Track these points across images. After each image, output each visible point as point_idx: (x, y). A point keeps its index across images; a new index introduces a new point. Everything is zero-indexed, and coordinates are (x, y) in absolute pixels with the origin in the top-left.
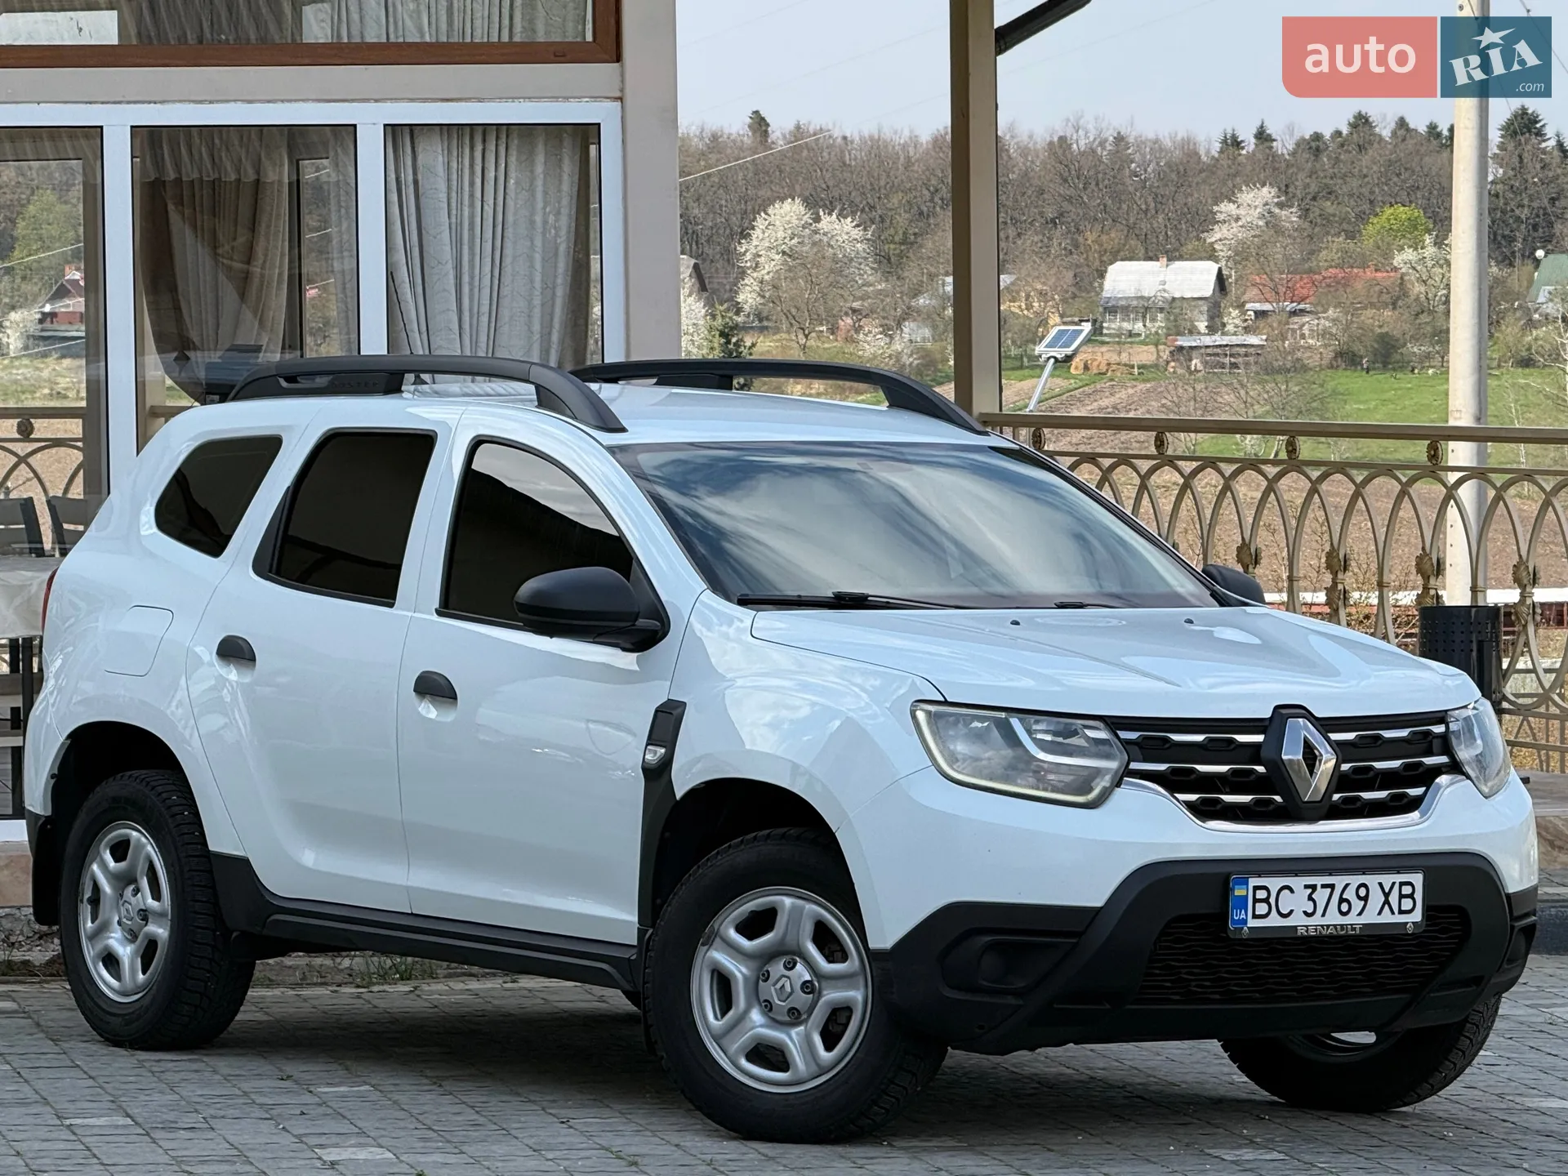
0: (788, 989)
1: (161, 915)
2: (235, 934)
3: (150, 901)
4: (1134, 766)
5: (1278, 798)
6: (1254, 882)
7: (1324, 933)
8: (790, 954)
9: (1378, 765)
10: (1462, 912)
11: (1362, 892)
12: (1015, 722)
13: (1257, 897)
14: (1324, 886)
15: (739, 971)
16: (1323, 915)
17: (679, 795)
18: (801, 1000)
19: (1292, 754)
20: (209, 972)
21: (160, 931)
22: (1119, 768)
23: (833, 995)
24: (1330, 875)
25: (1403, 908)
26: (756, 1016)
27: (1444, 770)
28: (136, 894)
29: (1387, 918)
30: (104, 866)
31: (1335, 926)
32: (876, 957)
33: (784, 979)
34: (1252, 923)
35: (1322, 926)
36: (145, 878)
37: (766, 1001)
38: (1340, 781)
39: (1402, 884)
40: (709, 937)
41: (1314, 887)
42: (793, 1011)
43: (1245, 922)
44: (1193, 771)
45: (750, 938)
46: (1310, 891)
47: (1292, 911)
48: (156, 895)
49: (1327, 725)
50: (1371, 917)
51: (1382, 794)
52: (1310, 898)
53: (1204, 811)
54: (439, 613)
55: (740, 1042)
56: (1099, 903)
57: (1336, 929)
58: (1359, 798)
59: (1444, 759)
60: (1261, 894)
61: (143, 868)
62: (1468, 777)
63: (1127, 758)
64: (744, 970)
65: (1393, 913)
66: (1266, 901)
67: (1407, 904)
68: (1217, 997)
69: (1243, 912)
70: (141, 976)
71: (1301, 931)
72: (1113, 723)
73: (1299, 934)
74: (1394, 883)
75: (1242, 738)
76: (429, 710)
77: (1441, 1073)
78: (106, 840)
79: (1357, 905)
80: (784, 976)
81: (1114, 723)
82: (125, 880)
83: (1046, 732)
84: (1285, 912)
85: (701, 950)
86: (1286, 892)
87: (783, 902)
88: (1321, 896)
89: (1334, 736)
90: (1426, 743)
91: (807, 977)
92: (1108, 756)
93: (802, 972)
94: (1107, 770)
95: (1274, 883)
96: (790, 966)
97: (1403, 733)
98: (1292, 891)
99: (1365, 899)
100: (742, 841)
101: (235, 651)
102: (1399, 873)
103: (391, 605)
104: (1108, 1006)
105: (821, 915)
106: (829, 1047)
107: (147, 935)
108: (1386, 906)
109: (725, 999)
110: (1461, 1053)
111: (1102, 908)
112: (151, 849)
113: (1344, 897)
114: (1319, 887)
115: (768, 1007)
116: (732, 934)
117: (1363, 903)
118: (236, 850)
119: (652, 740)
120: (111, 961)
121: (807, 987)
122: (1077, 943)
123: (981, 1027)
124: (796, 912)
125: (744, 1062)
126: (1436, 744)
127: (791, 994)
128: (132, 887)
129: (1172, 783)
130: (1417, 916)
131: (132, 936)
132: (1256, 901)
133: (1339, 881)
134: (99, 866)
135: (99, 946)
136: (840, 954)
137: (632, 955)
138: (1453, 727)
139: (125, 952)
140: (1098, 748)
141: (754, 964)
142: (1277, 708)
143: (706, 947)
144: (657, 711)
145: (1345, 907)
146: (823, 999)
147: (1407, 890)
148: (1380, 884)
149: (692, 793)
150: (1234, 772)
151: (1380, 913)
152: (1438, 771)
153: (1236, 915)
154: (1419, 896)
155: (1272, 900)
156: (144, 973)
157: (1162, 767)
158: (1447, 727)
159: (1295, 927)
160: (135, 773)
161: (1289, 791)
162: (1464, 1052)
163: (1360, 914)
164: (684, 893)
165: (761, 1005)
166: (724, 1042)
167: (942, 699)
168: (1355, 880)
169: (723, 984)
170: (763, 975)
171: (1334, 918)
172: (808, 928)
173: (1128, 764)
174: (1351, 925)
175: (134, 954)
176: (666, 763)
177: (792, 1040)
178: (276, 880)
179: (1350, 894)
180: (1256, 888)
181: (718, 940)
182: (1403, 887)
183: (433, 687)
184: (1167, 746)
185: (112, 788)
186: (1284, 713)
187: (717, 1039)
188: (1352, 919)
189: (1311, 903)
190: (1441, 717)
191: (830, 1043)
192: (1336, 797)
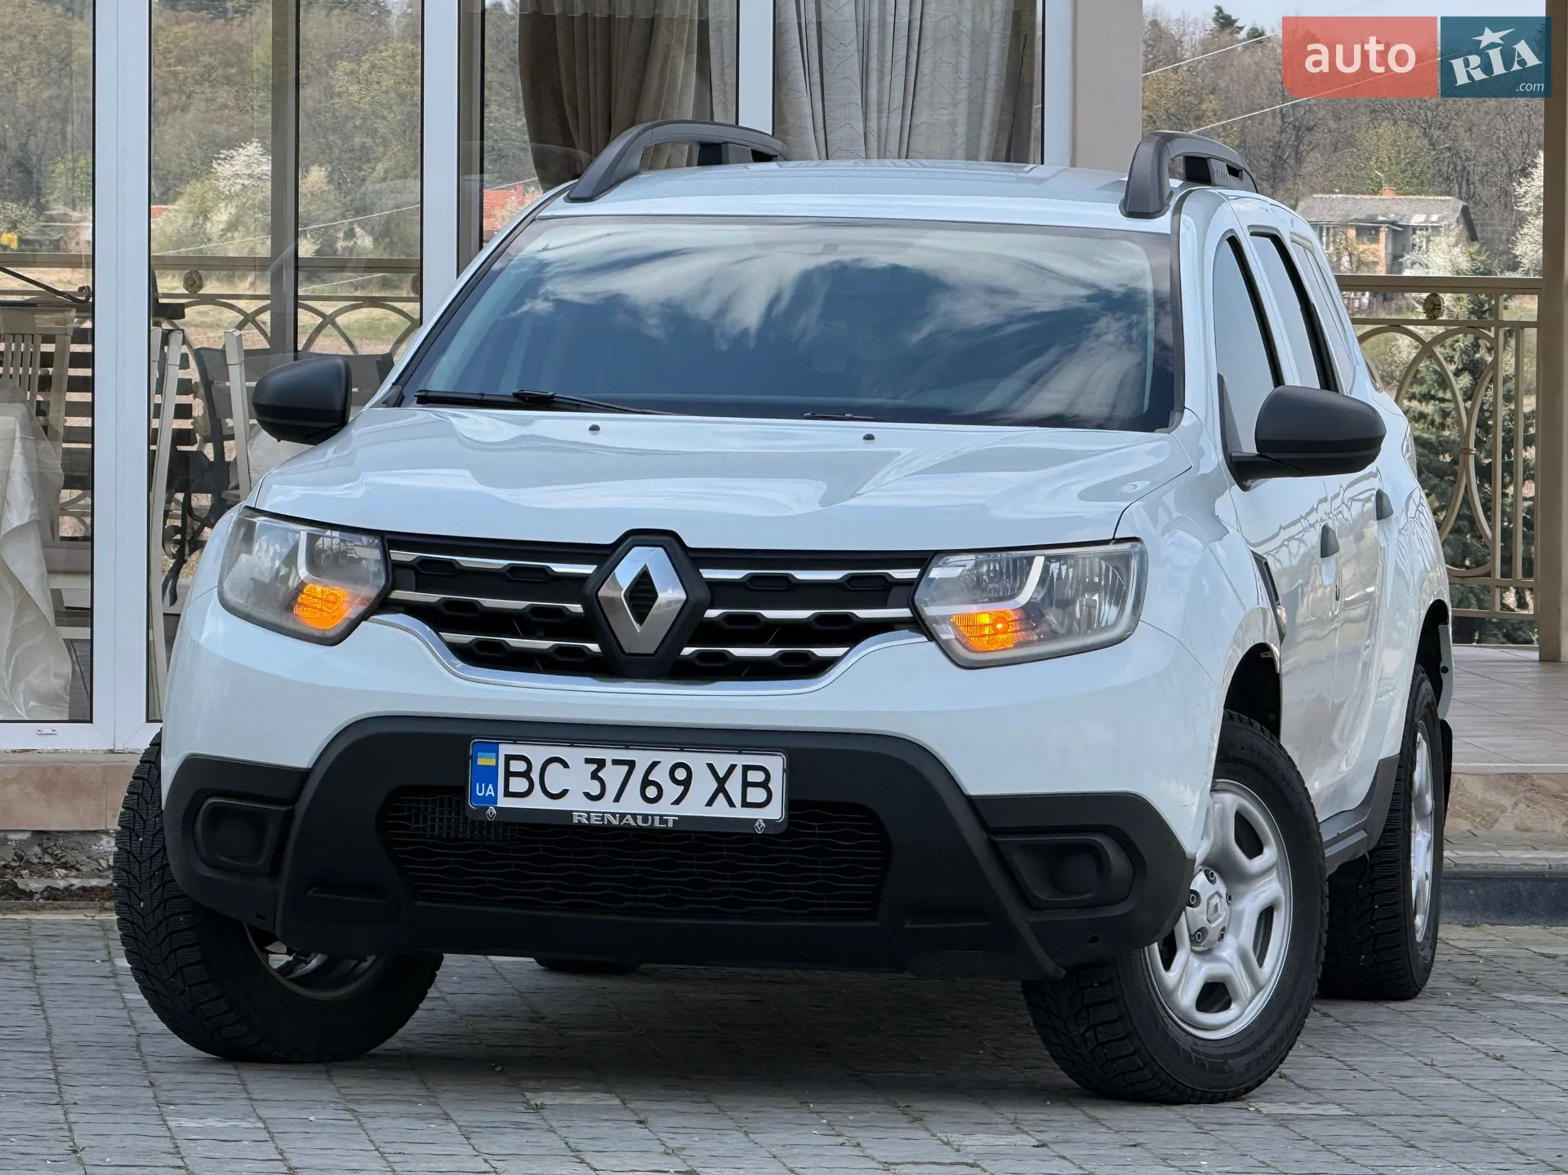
4: (398, 594)
6: (506, 749)
7: (615, 822)
13: (512, 769)
14: (616, 762)
16: (617, 799)
24: (627, 748)
29: (720, 810)
31: (634, 816)
34: (504, 802)
35: (614, 814)
39: (746, 768)
41: (601, 763)
43: (494, 800)
46: (594, 767)
47: (564, 792)
50: (695, 806)
52: (595, 776)
60: (517, 766)
65: (731, 804)
66: (526, 774)
69: (490, 786)
73: (575, 821)
74: (732, 767)
79: (672, 791)
86: (556, 766)
88: (613, 776)
95: (537, 754)
98: (566, 765)
99: (686, 783)
102: (740, 753)
113: (650, 778)
114: (609, 763)
130: (775, 811)
132: (509, 774)
145: (651, 792)
147: (755, 776)
148: (711, 767)
151: (710, 803)
153: (482, 791)
154: (777, 785)
155: (535, 775)
159: (569, 814)
163: (677, 802)
168: (668, 758)
171: (633, 804)
174: (661, 816)
179: (660, 775)
180: (509, 758)
189: (597, 784)
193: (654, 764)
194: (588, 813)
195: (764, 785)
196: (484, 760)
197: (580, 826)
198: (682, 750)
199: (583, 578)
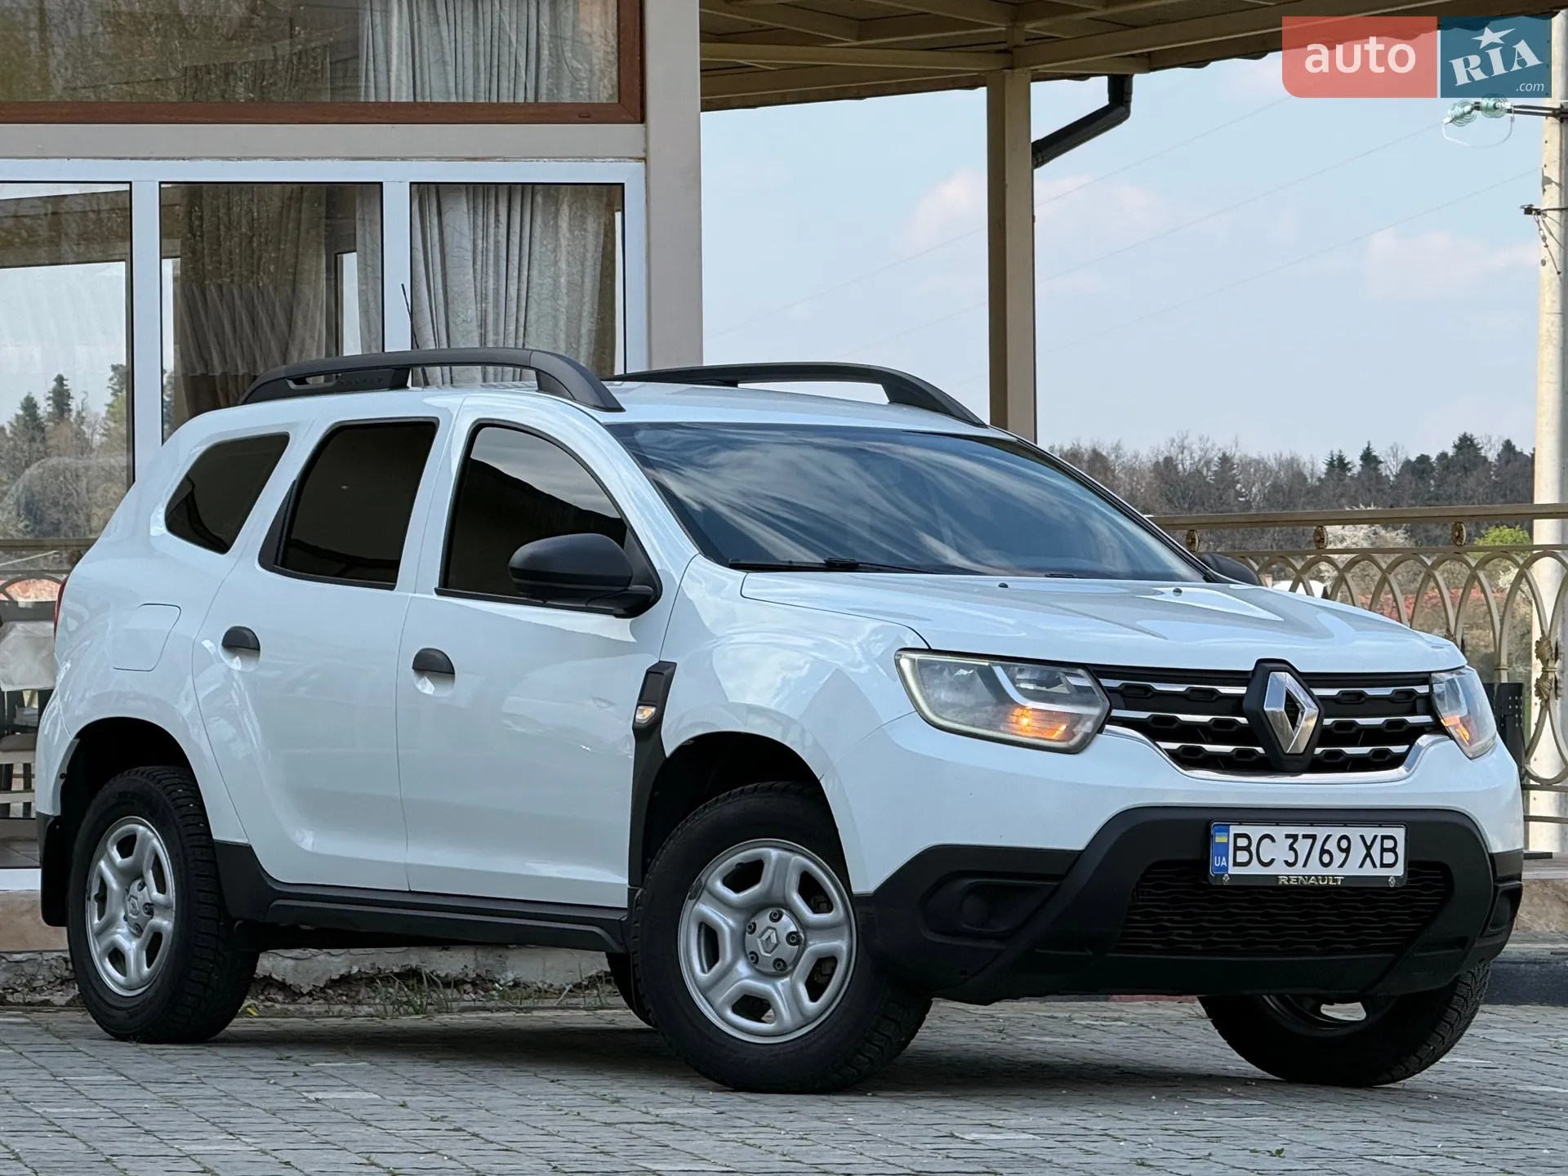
0: (774, 940)
1: (167, 907)
2: (237, 924)
3: (155, 893)
4: (1115, 713)
5: (1260, 750)
6: (1234, 829)
7: (1305, 883)
8: (776, 906)
9: (1361, 721)
10: (1443, 868)
11: (1344, 844)
12: (999, 671)
14: (1305, 836)
15: (725, 923)
16: (1305, 865)
17: (668, 754)
18: (787, 951)
19: (1274, 706)
20: (211, 961)
21: (164, 923)
22: (1101, 714)
23: (817, 945)
24: (1312, 825)
25: (1384, 862)
26: (742, 968)
27: (1427, 729)
28: (142, 889)
29: (1368, 871)
30: (111, 861)
31: (1316, 876)
32: (858, 902)
33: (770, 931)
35: (1304, 876)
36: (151, 872)
37: (752, 953)
38: (1322, 735)
39: (1384, 838)
40: (696, 891)
41: (1295, 837)
42: (779, 962)
43: (1226, 869)
44: (1176, 719)
45: (737, 890)
46: (1291, 840)
47: (1273, 860)
48: (162, 888)
49: (1309, 680)
50: (1353, 869)
51: (1365, 750)
53: (1187, 759)
54: (439, 592)
55: (726, 993)
56: (1080, 846)
57: (1318, 880)
58: (1341, 753)
59: (1427, 719)
60: (1242, 842)
61: (148, 862)
62: (1452, 737)
63: (1108, 704)
64: (731, 922)
65: (1374, 866)
66: (1247, 849)
67: (1389, 858)
68: (1199, 947)
69: (1224, 859)
70: (146, 970)
71: (1283, 881)
72: (1094, 671)
74: (1376, 837)
75: (1224, 690)
76: (427, 687)
77: (1429, 1046)
78: (113, 836)
79: (1339, 857)
80: (769, 928)
81: (1097, 671)
82: (132, 876)
83: (1030, 681)
84: (1266, 860)
85: (689, 903)
86: (1266, 841)
87: (769, 853)
88: (1303, 846)
89: (1318, 692)
90: (1412, 703)
91: (793, 928)
92: (1089, 703)
93: (787, 924)
94: (1089, 717)
95: (1256, 832)
96: (776, 918)
97: (1387, 691)
98: (1273, 840)
99: (1347, 851)
100: (729, 795)
101: (240, 642)
103: (392, 588)
104: (1091, 953)
105: (805, 866)
106: (814, 997)
107: (152, 928)
108: (1368, 859)
109: (712, 953)
110: (1448, 1026)
111: (1082, 851)
112: (157, 843)
113: (1326, 848)
114: (1300, 837)
115: (754, 959)
116: (719, 887)
117: (1344, 855)
118: (239, 838)
119: (643, 701)
120: (117, 956)
121: (793, 938)
122: (1059, 885)
123: (964, 973)
124: (782, 864)
125: (730, 1014)
126: (1420, 704)
127: (776, 946)
128: (138, 882)
129: (1154, 731)
130: (1399, 870)
131: (137, 930)
132: (1236, 849)
133: (1321, 832)
134: (106, 863)
135: (105, 942)
136: (825, 905)
137: (622, 917)
138: (1437, 689)
139: (131, 946)
140: (1081, 695)
141: (741, 917)
142: (1260, 662)
143: (694, 901)
144: (648, 672)
145: (1326, 858)
146: (809, 949)
147: (1389, 844)
149: (682, 750)
150: (1216, 722)
152: (1420, 730)
153: (1217, 862)
154: (1401, 850)
155: (1253, 849)
156: (149, 966)
157: (1144, 715)
158: (1431, 689)
159: (1276, 877)
160: (142, 769)
161: (1271, 742)
162: (1452, 1026)
163: (1341, 866)
164: (671, 849)
165: (746, 956)
166: (710, 994)
167: (926, 647)
168: (1338, 832)
169: (710, 936)
170: (750, 927)
171: (1315, 869)
172: (794, 880)
173: (1110, 711)
174: (1333, 876)
175: (140, 948)
176: (656, 722)
177: (777, 990)
178: (279, 867)
179: (1331, 846)
180: (1237, 836)
181: (705, 894)
182: (1385, 841)
183: (433, 665)
184: (1150, 694)
185: (118, 784)
186: (1266, 667)
187: (704, 991)
188: (1332, 870)
189: (1292, 853)
190: (1425, 678)
191: (815, 992)
192: (1318, 750)
193: (1329, 837)
194: (1288, 876)
195: (1393, 850)
196: (1219, 839)
197: (1284, 887)
198: (1345, 826)
199: (1240, 697)
